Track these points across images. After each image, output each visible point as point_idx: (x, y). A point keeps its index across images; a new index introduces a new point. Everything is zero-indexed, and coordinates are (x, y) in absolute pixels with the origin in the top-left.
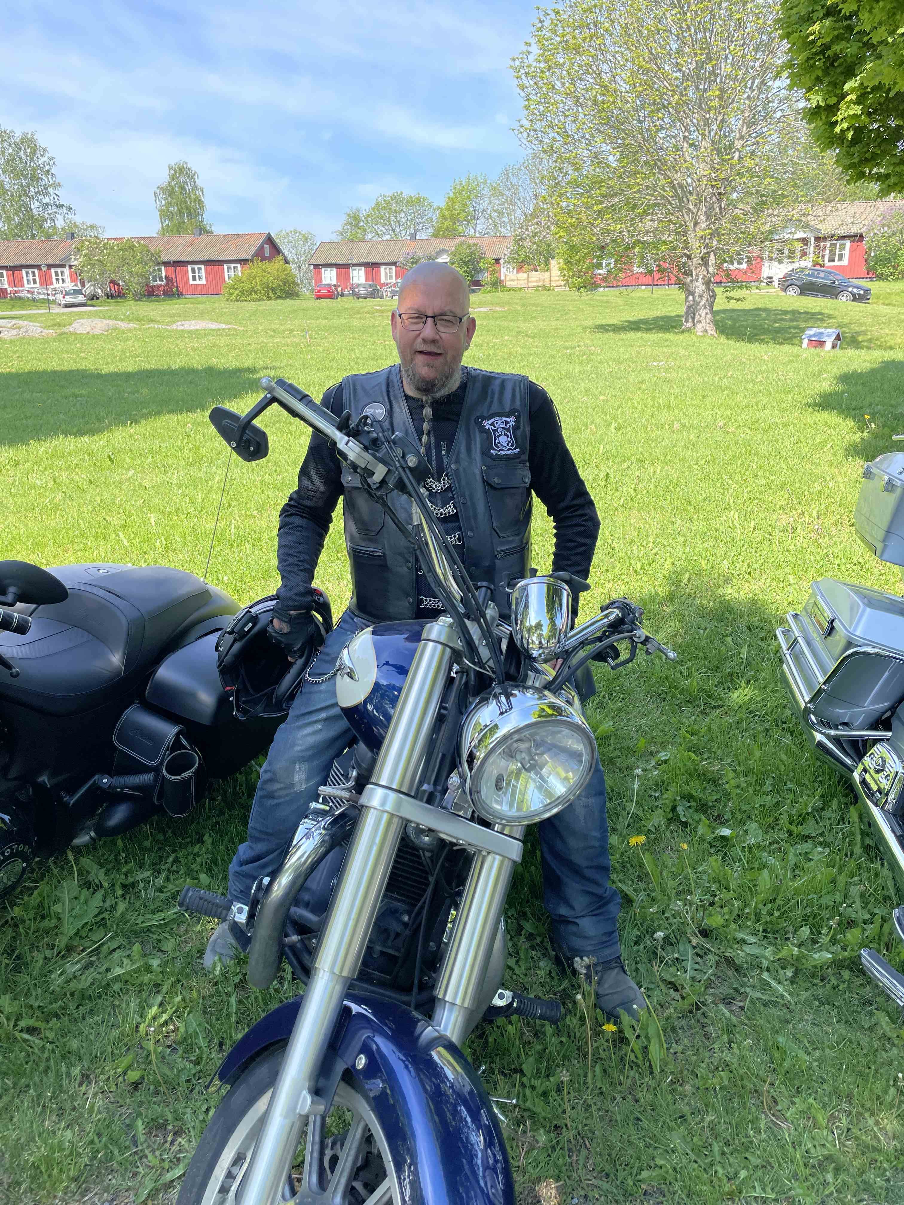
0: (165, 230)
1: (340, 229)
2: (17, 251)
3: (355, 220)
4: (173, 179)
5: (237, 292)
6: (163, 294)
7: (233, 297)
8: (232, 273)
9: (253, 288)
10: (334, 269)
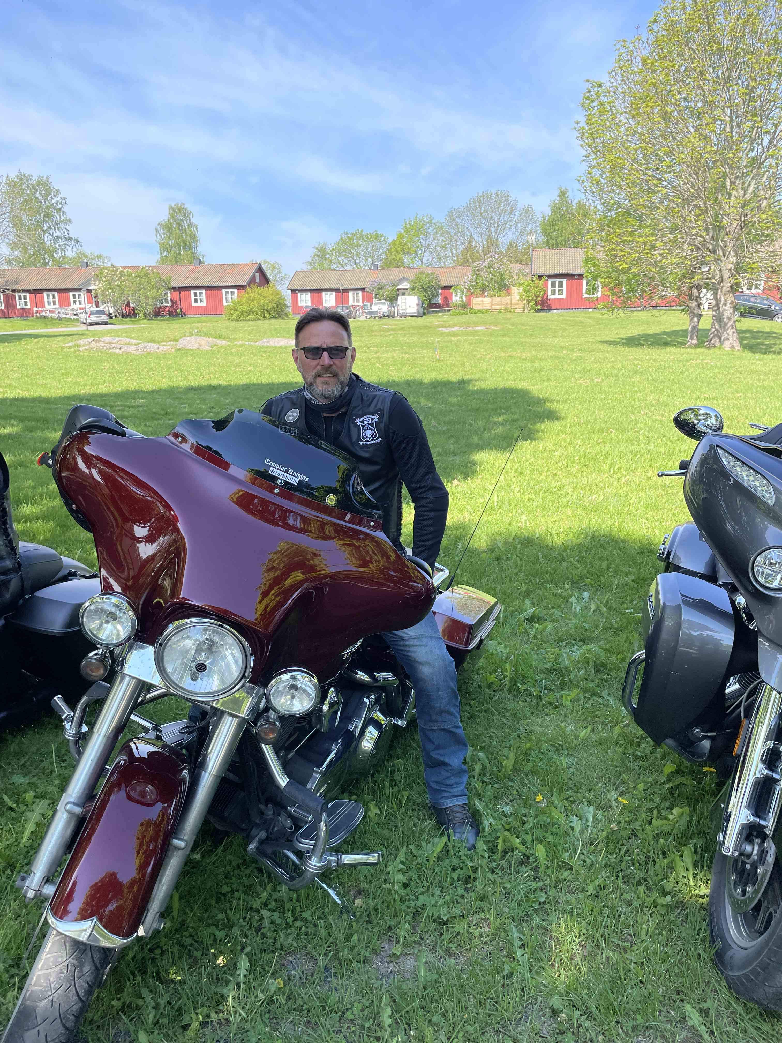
0: (164, 260)
1: (310, 260)
2: (39, 276)
3: (322, 252)
4: (172, 217)
5: (238, 312)
6: (169, 314)
7: (234, 317)
8: (229, 296)
9: (251, 309)
10: (309, 294)
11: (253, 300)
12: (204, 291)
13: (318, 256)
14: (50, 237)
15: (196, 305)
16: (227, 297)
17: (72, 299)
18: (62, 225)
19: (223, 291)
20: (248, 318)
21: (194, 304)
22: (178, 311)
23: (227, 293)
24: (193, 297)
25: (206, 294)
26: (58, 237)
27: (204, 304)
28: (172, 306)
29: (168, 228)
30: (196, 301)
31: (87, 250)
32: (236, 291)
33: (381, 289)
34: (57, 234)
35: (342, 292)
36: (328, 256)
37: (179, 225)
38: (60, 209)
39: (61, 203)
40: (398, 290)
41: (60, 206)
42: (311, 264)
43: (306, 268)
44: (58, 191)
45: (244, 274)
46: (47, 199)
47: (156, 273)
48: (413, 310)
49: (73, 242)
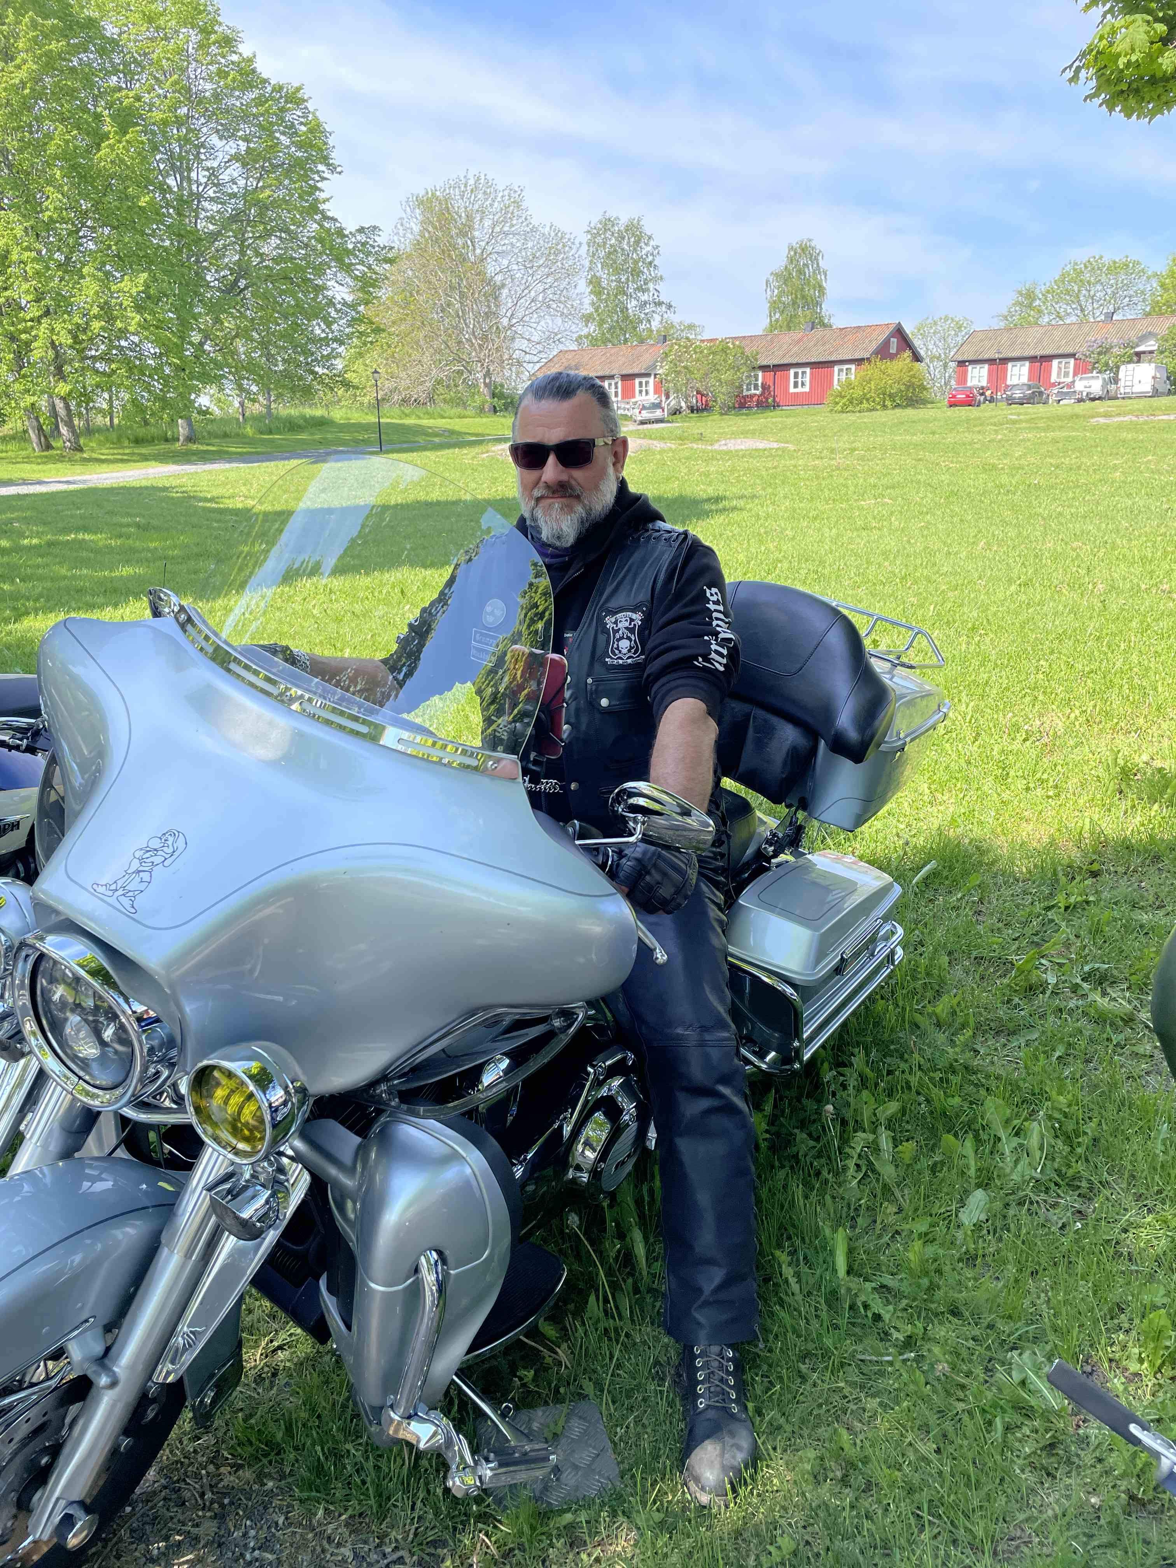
0: (772, 327)
1: (1005, 312)
3: (1027, 298)
4: (792, 262)
5: (845, 400)
6: (757, 406)
7: (839, 408)
8: (843, 377)
9: (865, 394)
10: (986, 366)
11: (869, 382)
12: (808, 370)
13: (1021, 304)
14: (634, 302)
15: (796, 390)
16: (839, 376)
17: (637, 388)
18: (651, 286)
19: (836, 368)
20: (858, 408)
21: (792, 390)
22: (770, 400)
23: (840, 370)
24: (792, 380)
25: (811, 374)
26: (645, 303)
27: (807, 389)
28: (763, 393)
29: (784, 277)
30: (796, 385)
31: (675, 318)
32: (853, 367)
33: (1105, 353)
34: (644, 297)
35: (1041, 361)
36: (1037, 303)
37: (800, 272)
38: (650, 263)
39: (652, 254)
40: (1138, 354)
41: (650, 258)
42: (1006, 318)
43: (995, 324)
44: (650, 238)
45: (871, 341)
46: (635, 250)
47: (739, 347)
48: (1146, 387)
49: (664, 308)
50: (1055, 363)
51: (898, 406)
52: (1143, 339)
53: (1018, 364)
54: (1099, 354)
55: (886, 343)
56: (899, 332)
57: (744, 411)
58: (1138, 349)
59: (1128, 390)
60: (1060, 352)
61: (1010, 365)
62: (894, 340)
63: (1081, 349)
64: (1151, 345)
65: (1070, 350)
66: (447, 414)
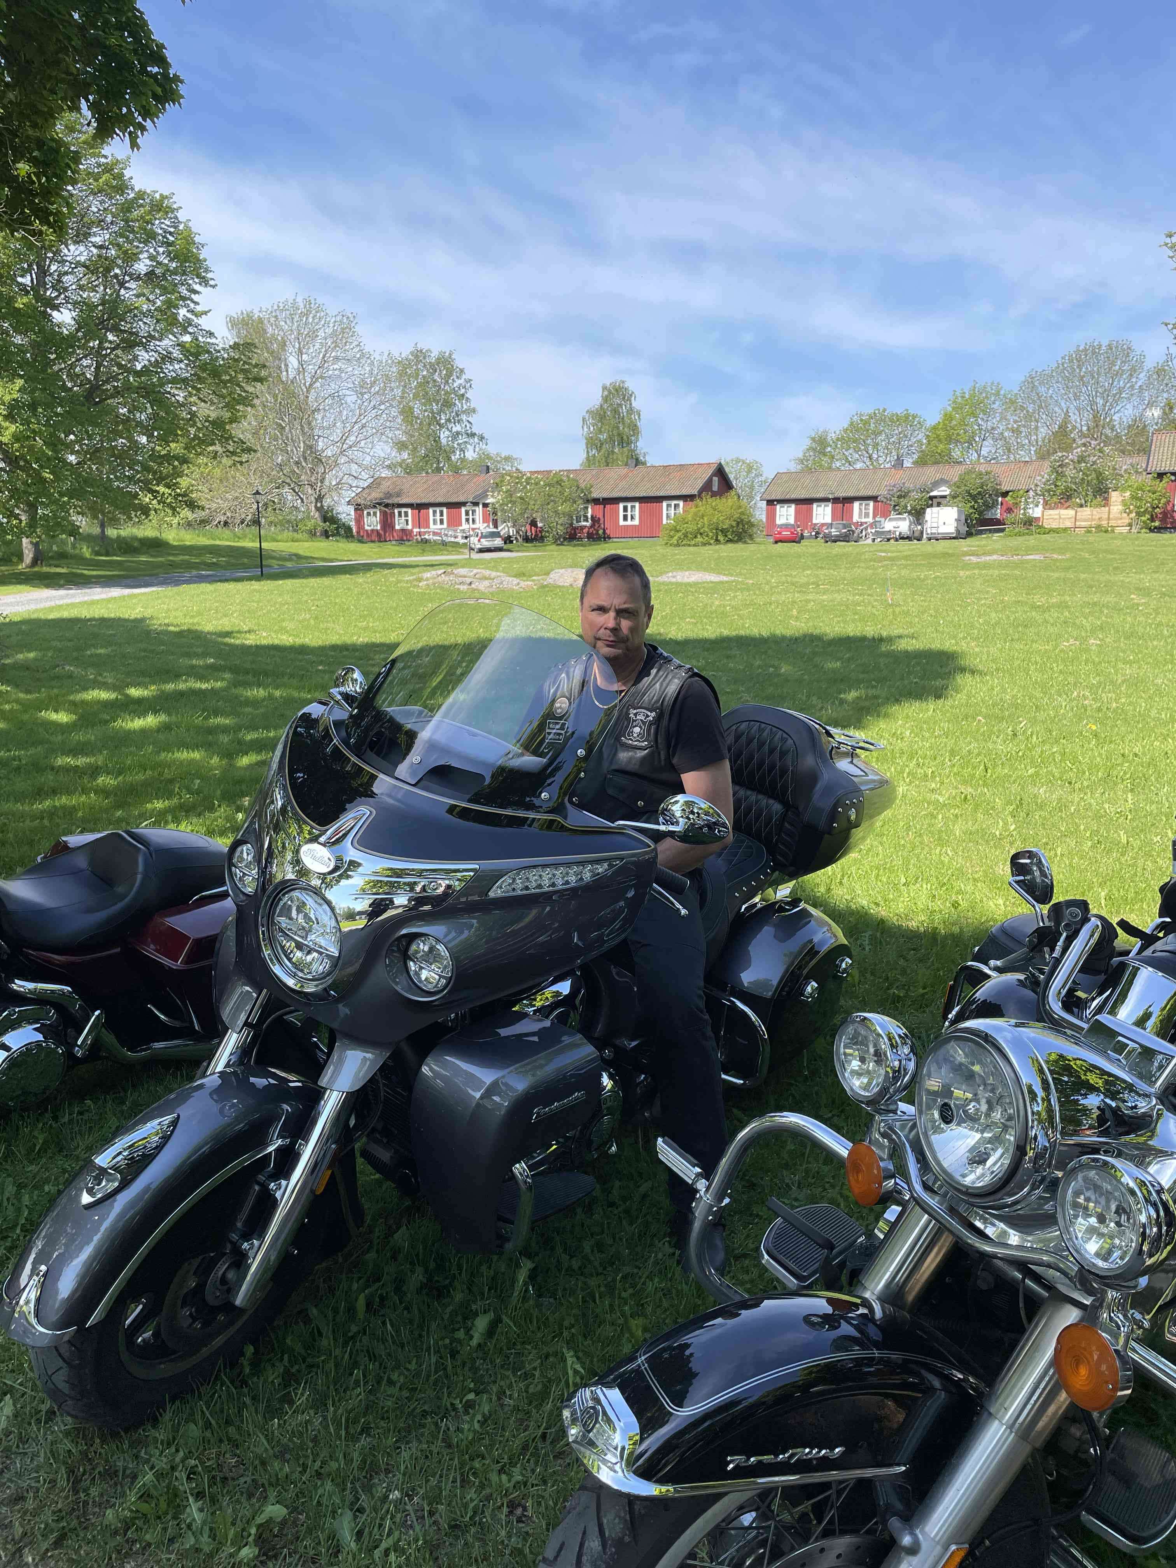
0: (590, 461)
1: (801, 456)
3: (820, 445)
4: (606, 402)
5: (681, 534)
6: (588, 538)
7: (674, 541)
8: (672, 511)
9: (699, 529)
10: (793, 506)
11: (703, 517)
12: (637, 505)
13: (814, 450)
14: (447, 433)
15: (626, 523)
16: (668, 512)
17: (464, 517)
18: (464, 417)
19: (665, 504)
20: (693, 542)
21: (622, 522)
22: (601, 532)
23: (669, 506)
24: (621, 513)
25: (640, 508)
26: (458, 433)
27: (636, 522)
28: (592, 526)
29: (599, 416)
30: (625, 518)
31: (492, 449)
32: (681, 503)
33: (904, 497)
34: (457, 428)
35: (843, 502)
36: (829, 449)
37: (615, 411)
38: (463, 395)
39: (464, 387)
40: (931, 498)
41: (462, 391)
43: (793, 467)
44: (462, 371)
45: (696, 479)
46: (447, 382)
47: (573, 479)
48: (950, 528)
49: (476, 439)
50: (856, 505)
51: (730, 541)
52: (936, 484)
53: (823, 504)
54: (899, 497)
55: (709, 482)
56: (720, 472)
57: (575, 542)
58: (933, 494)
59: (934, 531)
60: (861, 494)
61: (815, 505)
62: (716, 479)
63: (883, 492)
64: (944, 491)
65: (870, 493)
66: (279, 538)
